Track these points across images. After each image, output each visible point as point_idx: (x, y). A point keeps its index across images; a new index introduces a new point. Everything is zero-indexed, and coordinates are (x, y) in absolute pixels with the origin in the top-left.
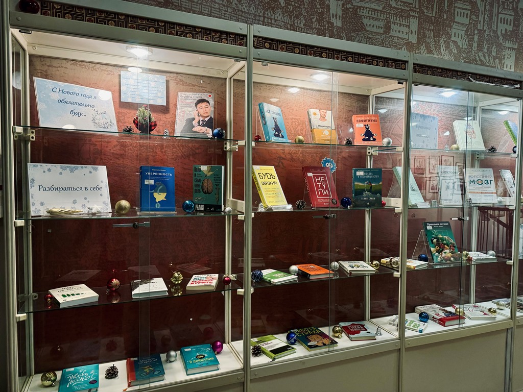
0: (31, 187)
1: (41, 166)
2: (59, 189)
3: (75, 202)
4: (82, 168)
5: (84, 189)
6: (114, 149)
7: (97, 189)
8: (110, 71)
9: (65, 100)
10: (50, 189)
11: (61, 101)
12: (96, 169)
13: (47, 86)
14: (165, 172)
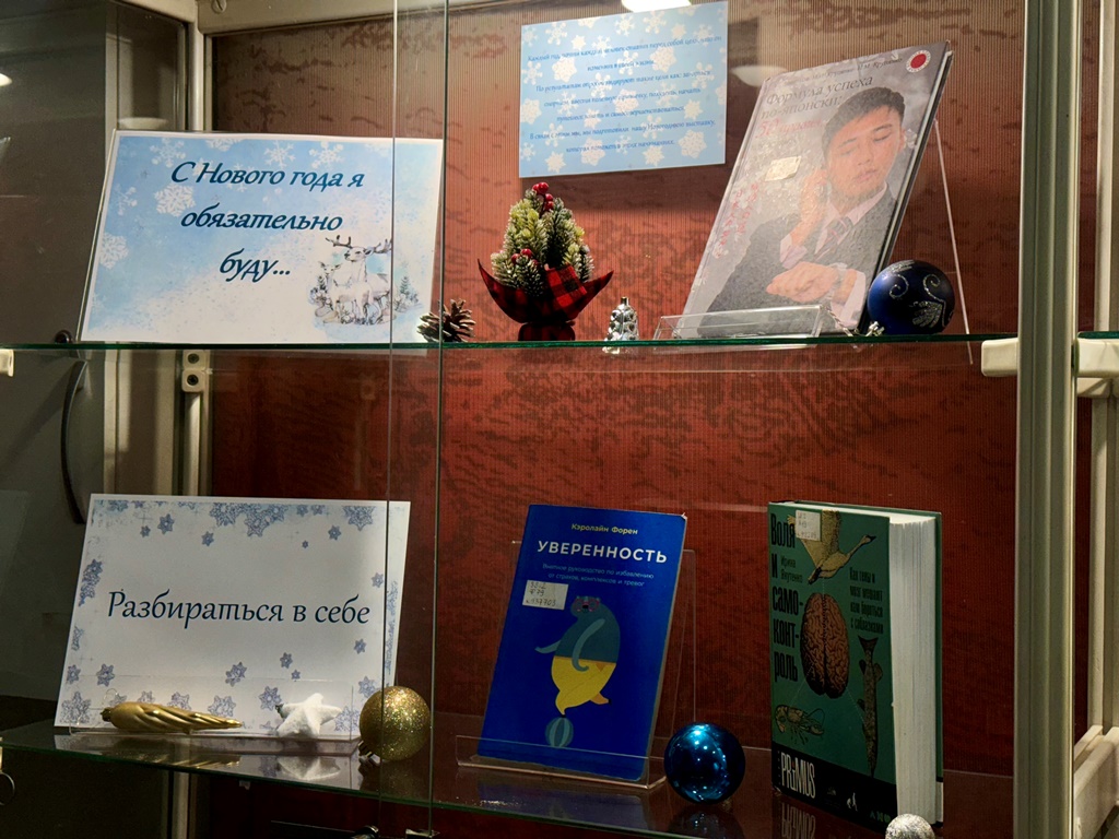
0: (83, 597)
1: (140, 505)
2: (184, 612)
3: (236, 673)
4: (302, 511)
5: (288, 613)
6: (495, 414)
7: (349, 614)
8: (490, 38)
9: (213, 213)
10: (150, 609)
11: (196, 219)
12: (360, 519)
13: (155, 162)
14: (631, 542)
